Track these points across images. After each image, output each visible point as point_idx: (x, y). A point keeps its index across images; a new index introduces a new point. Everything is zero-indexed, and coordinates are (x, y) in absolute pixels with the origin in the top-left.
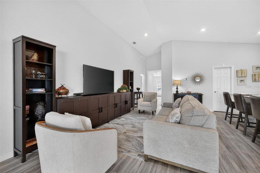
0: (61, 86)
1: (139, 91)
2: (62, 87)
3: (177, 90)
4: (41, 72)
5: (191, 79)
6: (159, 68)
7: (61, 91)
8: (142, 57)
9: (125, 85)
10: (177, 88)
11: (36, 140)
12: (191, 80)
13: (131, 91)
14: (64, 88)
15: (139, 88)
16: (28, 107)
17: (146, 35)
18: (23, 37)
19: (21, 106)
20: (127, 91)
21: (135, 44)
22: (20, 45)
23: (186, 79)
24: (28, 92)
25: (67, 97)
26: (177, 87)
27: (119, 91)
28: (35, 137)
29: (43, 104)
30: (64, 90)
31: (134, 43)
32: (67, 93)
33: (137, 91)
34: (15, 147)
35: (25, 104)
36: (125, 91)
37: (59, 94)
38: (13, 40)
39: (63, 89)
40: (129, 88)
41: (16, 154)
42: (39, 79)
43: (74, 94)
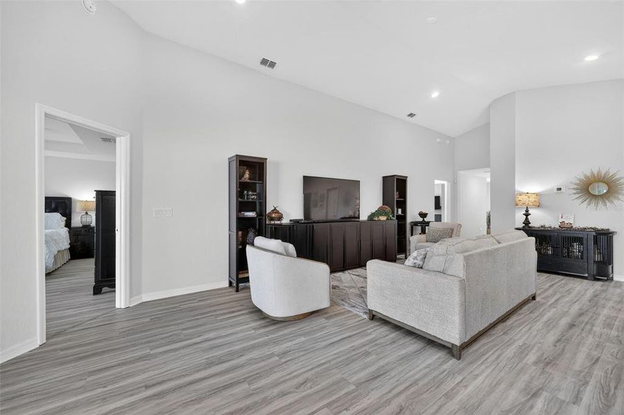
0: (273, 208)
1: (426, 220)
2: (275, 211)
3: (527, 219)
4: (252, 192)
5: (574, 189)
6: (484, 163)
7: (273, 215)
8: (438, 140)
9: (386, 207)
10: (527, 215)
11: (248, 273)
12: (575, 191)
13: (399, 217)
14: (278, 212)
15: (424, 212)
16: (240, 233)
17: (435, 95)
18: (237, 156)
19: (235, 231)
20: (387, 219)
21: (413, 118)
22: (234, 165)
23: (560, 189)
24: (241, 216)
25: (281, 225)
26: (527, 211)
27: (371, 217)
28: (248, 269)
29: (253, 230)
30: (277, 215)
31: (411, 115)
32: (280, 218)
33: (421, 219)
34: (230, 276)
35: (238, 229)
36: (383, 218)
37: (272, 219)
38: (229, 159)
39: (276, 213)
40: (393, 212)
41: (231, 284)
42: (250, 200)
43: (291, 221)
